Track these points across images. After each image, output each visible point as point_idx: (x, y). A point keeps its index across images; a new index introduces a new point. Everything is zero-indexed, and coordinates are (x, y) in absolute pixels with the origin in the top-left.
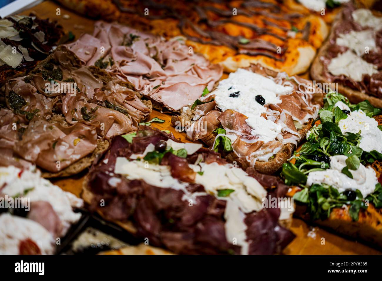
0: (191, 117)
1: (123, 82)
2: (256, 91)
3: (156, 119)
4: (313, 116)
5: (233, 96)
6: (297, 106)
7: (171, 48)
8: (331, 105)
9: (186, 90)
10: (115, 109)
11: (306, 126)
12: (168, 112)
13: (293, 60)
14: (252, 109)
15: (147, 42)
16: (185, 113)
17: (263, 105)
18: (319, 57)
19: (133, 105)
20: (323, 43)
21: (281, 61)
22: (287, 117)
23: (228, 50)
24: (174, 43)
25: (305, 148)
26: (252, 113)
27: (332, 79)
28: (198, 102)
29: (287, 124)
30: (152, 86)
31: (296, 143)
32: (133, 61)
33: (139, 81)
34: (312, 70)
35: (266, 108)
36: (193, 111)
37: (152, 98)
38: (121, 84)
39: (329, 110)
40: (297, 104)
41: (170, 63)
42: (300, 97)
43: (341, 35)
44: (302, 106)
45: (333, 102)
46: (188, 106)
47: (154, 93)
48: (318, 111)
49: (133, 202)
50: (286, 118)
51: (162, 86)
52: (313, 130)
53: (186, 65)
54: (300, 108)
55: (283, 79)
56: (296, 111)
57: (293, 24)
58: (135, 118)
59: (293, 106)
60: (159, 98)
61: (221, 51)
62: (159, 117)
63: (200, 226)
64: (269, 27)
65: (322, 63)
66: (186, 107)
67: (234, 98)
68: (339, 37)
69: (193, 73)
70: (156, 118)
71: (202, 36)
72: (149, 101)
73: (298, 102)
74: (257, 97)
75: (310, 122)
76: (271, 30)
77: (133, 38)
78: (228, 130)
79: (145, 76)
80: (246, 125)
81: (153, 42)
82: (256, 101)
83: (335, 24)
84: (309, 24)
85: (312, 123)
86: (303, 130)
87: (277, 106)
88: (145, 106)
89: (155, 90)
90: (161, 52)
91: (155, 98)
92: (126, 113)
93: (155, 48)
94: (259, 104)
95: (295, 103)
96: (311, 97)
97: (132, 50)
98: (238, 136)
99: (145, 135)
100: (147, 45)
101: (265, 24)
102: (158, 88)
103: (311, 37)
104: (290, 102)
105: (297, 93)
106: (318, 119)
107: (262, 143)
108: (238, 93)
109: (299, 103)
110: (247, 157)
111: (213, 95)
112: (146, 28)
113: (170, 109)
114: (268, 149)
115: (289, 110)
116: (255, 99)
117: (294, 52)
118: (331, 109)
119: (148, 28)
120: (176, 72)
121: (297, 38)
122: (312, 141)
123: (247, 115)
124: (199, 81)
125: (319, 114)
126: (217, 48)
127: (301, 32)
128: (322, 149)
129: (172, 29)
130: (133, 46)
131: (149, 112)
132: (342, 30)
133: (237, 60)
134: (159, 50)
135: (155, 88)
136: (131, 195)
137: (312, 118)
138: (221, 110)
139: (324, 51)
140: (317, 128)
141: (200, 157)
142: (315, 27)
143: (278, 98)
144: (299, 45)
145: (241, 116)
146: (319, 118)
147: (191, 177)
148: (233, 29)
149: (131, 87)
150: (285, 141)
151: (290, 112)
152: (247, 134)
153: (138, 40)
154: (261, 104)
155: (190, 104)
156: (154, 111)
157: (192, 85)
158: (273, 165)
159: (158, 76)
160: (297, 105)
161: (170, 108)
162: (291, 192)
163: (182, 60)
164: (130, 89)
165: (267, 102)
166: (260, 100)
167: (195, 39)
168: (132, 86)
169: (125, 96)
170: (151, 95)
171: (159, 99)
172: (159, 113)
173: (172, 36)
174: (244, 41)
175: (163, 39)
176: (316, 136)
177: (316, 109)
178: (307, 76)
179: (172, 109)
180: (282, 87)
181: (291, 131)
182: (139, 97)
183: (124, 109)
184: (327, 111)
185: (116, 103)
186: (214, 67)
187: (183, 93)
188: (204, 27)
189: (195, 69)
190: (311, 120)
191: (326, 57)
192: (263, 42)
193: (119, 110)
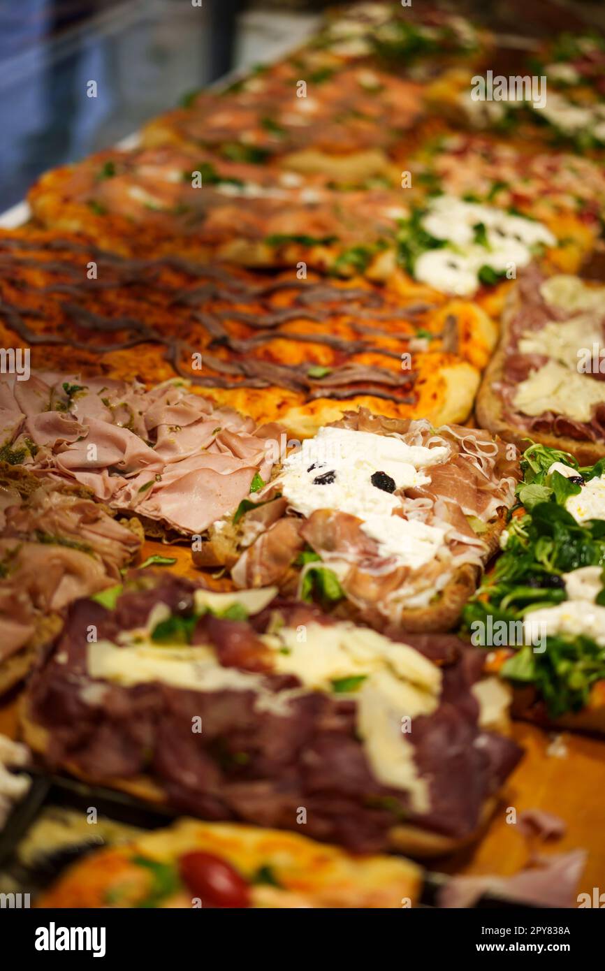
0: (235, 542)
1: (66, 488)
2: (369, 465)
3: (157, 558)
4: (504, 502)
5: (320, 481)
6: (468, 484)
7: (161, 402)
8: (540, 473)
9: (214, 485)
10: (61, 543)
11: (494, 524)
12: (179, 540)
13: (435, 396)
14: (371, 501)
15: (104, 396)
16: (219, 535)
17: (391, 493)
18: (489, 384)
19: (100, 531)
20: (491, 355)
21: (408, 403)
22: (451, 508)
23: (286, 394)
24: (165, 392)
25: (505, 567)
26: (370, 510)
27: (527, 425)
28: (246, 506)
29: (453, 524)
30: (134, 488)
31: (479, 562)
32: (81, 439)
33: (104, 480)
34: (478, 412)
35: (400, 497)
36: (237, 526)
37: (138, 512)
38: (63, 491)
39: (539, 483)
40: (466, 479)
41: (165, 435)
42: (469, 465)
43: (527, 334)
44: (477, 481)
45: (542, 467)
46: (225, 518)
47: (142, 500)
48: (513, 490)
49: (145, 732)
50: (449, 511)
51: (157, 484)
52: (512, 529)
53: (201, 434)
54: (474, 487)
55: (424, 434)
56: (466, 496)
57: (417, 325)
58: (109, 559)
59: (459, 484)
60: (156, 510)
61: (273, 398)
62: (161, 553)
63: (310, 757)
64: (367, 338)
65: (498, 395)
66: (220, 520)
67: (324, 486)
68: (522, 338)
69: (220, 450)
70: (156, 555)
71: (222, 374)
72: (134, 521)
73: (468, 475)
74: (373, 476)
75: (501, 516)
76: (373, 343)
77: (71, 392)
78: (325, 555)
79: (113, 469)
80: (363, 538)
81: (119, 396)
82: (374, 486)
83: (508, 316)
84: (452, 320)
85: (505, 516)
86: (489, 534)
87: (423, 490)
88: (126, 531)
89: (144, 493)
90: (140, 413)
91: (146, 512)
92: (87, 550)
93: (125, 407)
94: (382, 491)
95: (461, 478)
96: (493, 463)
97: (75, 418)
98: (351, 563)
99: (142, 587)
100: (106, 403)
101: (357, 333)
102: (150, 490)
103: (463, 347)
104: (450, 476)
105: (460, 456)
106: (517, 506)
107: (407, 570)
108: (331, 473)
109: (471, 477)
110: (380, 606)
111: (277, 485)
112: (97, 371)
113: (184, 532)
114: (423, 582)
115: (452, 496)
116: (372, 482)
117: (433, 379)
118: (542, 480)
119: (99, 370)
120: (182, 453)
121: (432, 352)
122: (516, 551)
123: (360, 516)
124: (239, 464)
125: (517, 495)
126: (263, 393)
127: (440, 338)
128: (542, 563)
129: (154, 367)
130: (75, 410)
131: (138, 543)
132: (526, 323)
133: (312, 411)
134: (136, 411)
135: (143, 488)
136: (138, 715)
137: (504, 507)
138: (300, 515)
139: (496, 371)
140: (520, 522)
141: (277, 616)
142: (468, 324)
143: (422, 473)
144: (442, 362)
145: (350, 519)
146: (519, 504)
147: (266, 659)
148: (289, 351)
149: (87, 495)
150: (458, 561)
151: (455, 499)
152: (370, 556)
153: (84, 394)
154: (387, 491)
155: (228, 514)
156: (149, 542)
157: (223, 473)
158: (441, 614)
159: (144, 465)
160: (467, 481)
161: (184, 529)
162: (495, 661)
163: (189, 426)
164: (86, 498)
165: (400, 484)
166: (382, 482)
167: (210, 382)
168: (88, 493)
169: (76, 517)
170: (136, 507)
171: (155, 513)
172: (159, 544)
173: (157, 381)
174: (319, 372)
175: (139, 386)
176: (522, 541)
177: (508, 488)
178: (471, 423)
179: (189, 532)
180: (426, 449)
181: (465, 539)
182: (109, 515)
183: (80, 542)
184: (533, 486)
185: (61, 532)
186: (263, 431)
187: (208, 493)
188: (223, 354)
189: (223, 441)
190: (502, 512)
191: (503, 382)
192: (361, 368)
193: (71, 546)
